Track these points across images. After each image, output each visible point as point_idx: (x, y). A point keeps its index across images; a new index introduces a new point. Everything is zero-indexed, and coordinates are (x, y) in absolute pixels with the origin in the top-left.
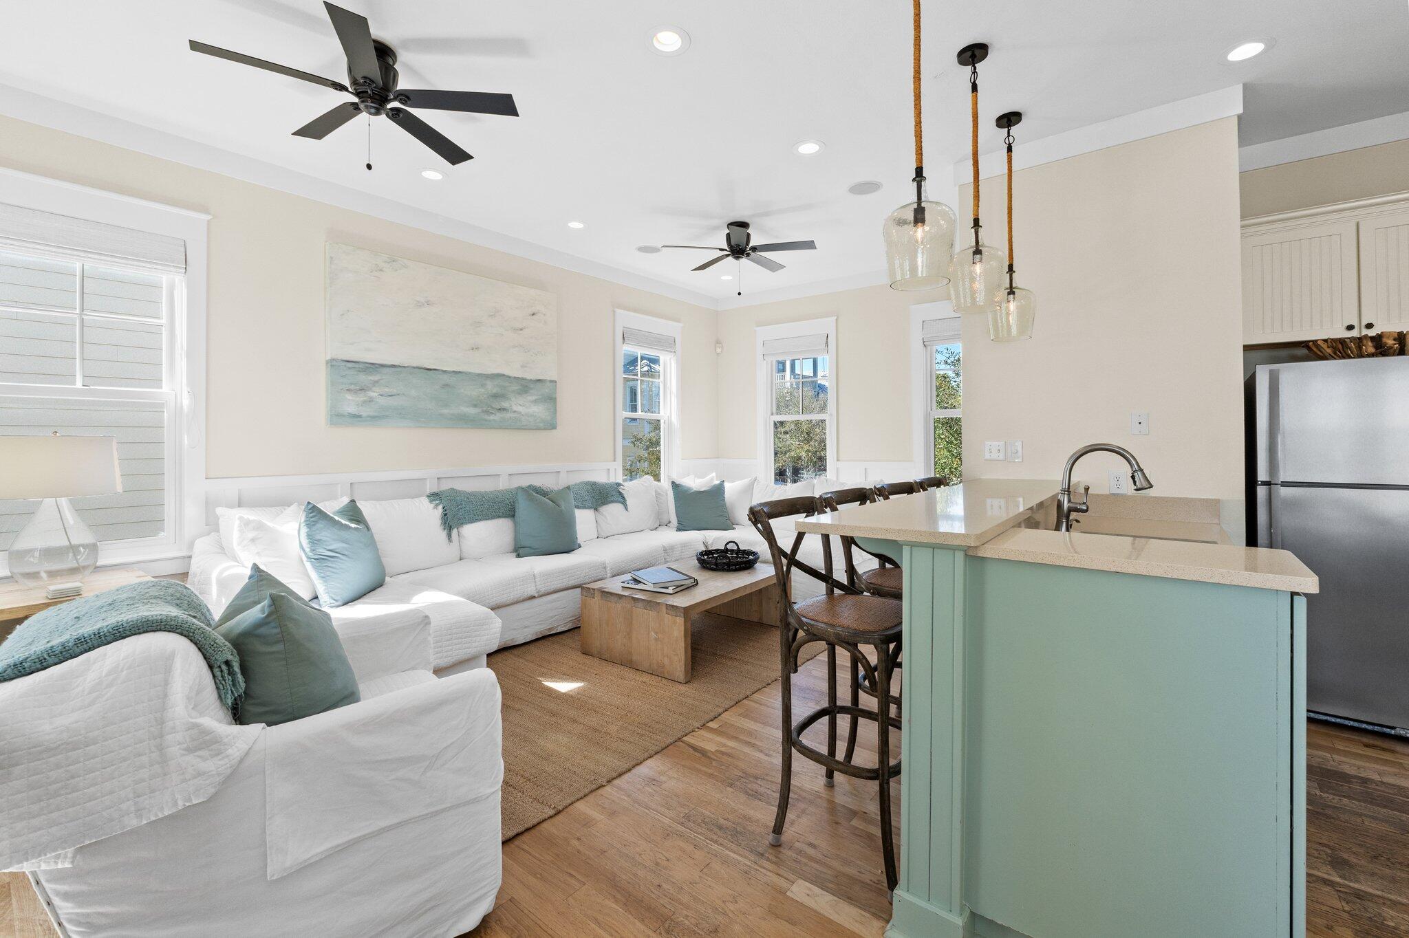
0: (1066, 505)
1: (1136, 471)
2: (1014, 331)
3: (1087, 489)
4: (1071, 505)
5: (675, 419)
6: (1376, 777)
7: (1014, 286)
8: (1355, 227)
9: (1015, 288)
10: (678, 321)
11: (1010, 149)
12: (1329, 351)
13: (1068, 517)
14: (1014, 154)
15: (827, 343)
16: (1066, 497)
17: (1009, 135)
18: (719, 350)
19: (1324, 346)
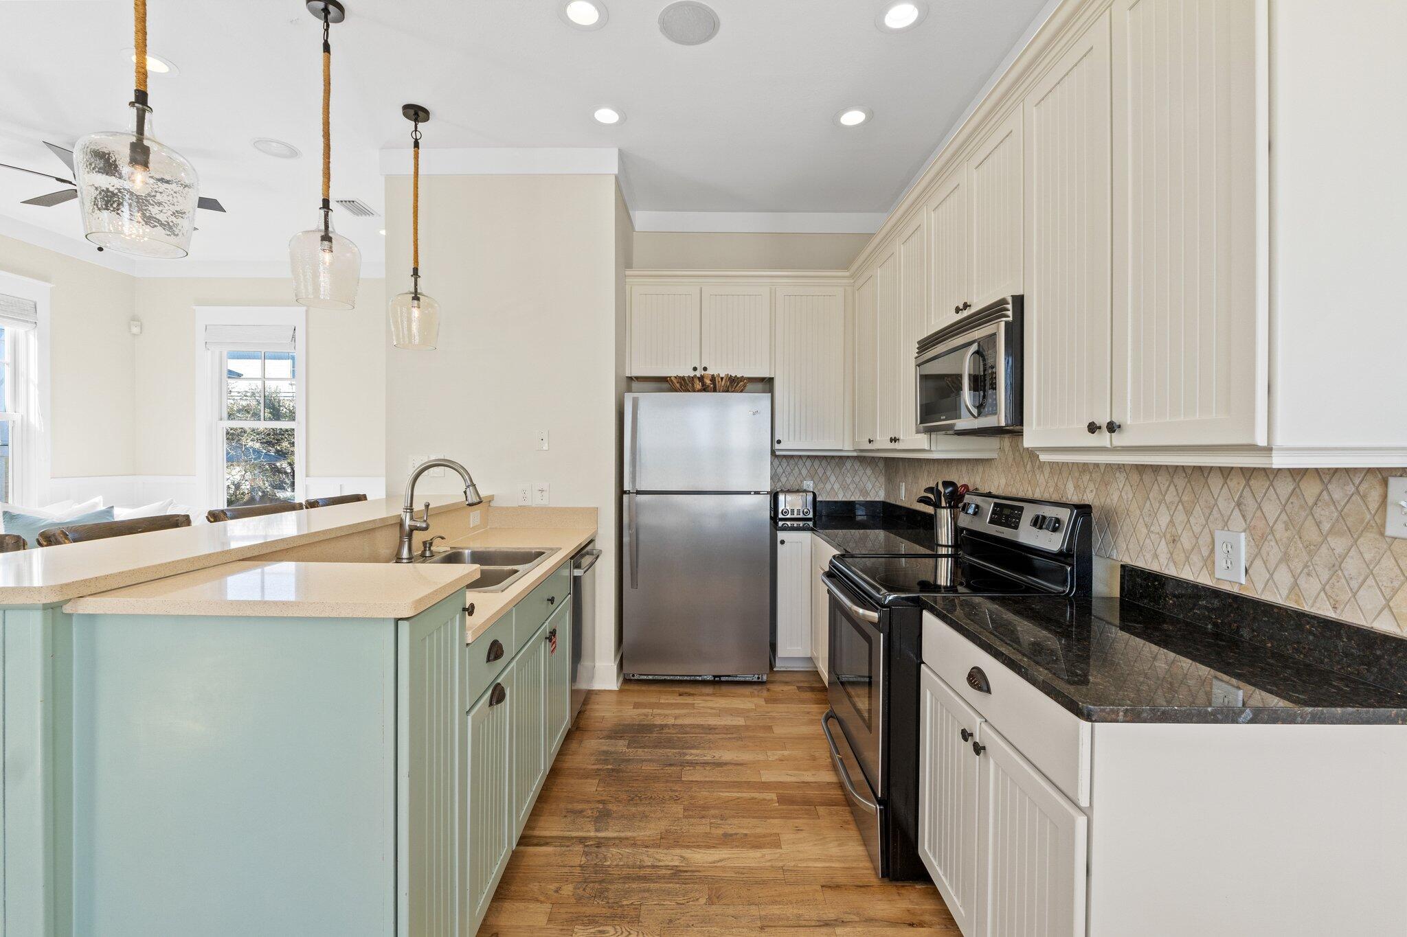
0: (408, 522)
1: (468, 487)
2: (417, 340)
3: (427, 506)
4: (413, 523)
5: (35, 419)
6: (671, 721)
7: (418, 291)
8: (699, 292)
9: (420, 294)
10: (45, 279)
11: (416, 145)
12: (678, 385)
13: (410, 536)
14: (421, 151)
15: (294, 337)
16: (408, 514)
17: (416, 130)
18: (135, 330)
19: (675, 381)
